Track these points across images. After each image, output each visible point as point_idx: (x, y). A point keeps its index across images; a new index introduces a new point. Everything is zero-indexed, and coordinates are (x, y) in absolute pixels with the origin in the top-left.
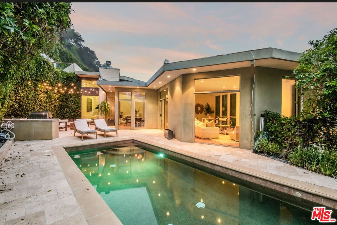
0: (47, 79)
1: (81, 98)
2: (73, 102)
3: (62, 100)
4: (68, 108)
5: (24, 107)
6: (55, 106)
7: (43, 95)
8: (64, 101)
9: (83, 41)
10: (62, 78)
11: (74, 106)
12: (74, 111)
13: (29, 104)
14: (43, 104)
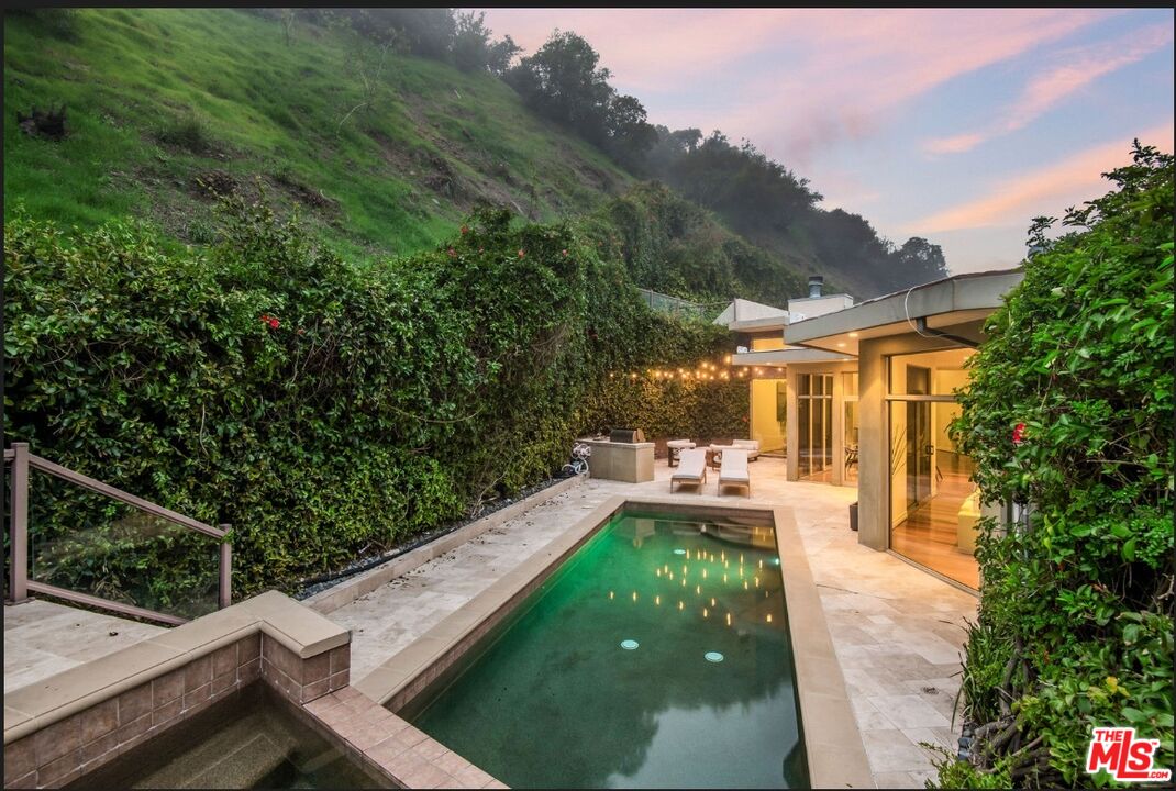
0: (660, 355)
1: (748, 387)
2: (729, 398)
3: (706, 393)
4: (722, 411)
5: (617, 417)
6: (688, 408)
7: (655, 390)
8: (711, 397)
9: (821, 198)
10: (705, 344)
11: (731, 408)
12: (734, 421)
13: (626, 410)
14: (656, 407)
